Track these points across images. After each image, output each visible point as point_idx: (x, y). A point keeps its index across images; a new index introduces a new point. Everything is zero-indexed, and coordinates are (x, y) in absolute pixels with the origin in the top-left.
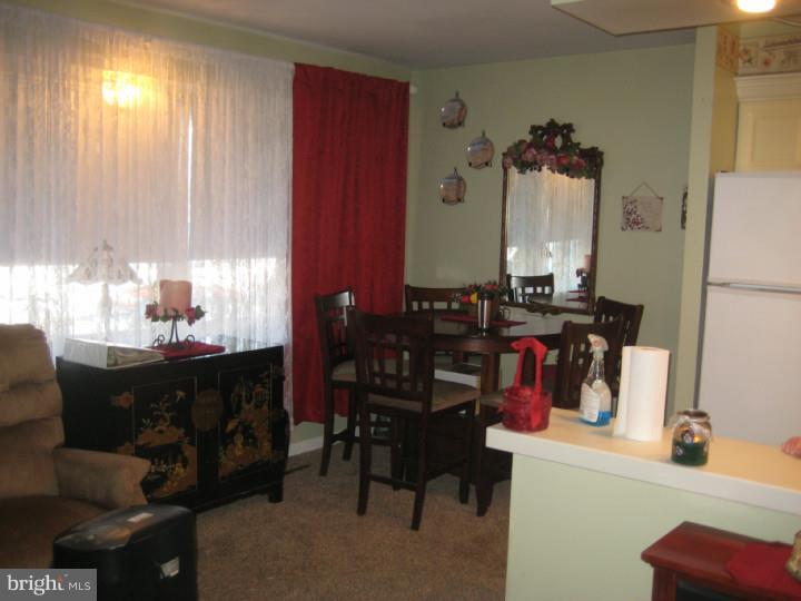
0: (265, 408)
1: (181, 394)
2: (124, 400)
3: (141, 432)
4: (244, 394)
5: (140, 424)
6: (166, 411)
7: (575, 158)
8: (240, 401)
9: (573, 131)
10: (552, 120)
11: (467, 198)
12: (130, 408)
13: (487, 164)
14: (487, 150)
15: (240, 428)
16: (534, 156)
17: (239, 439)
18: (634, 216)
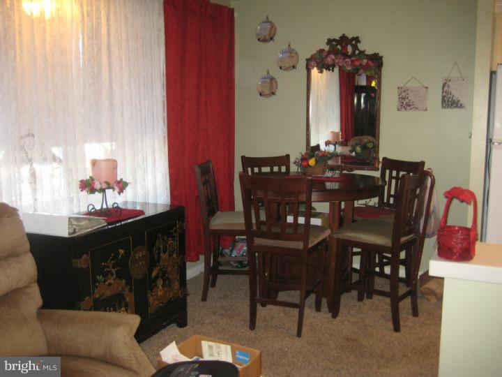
0: (175, 256)
1: (122, 251)
2: (83, 262)
3: (97, 287)
4: (162, 247)
5: (96, 281)
6: (113, 267)
7: (365, 61)
8: (159, 254)
9: (359, 42)
10: (344, 35)
11: (278, 92)
12: (88, 268)
13: (294, 67)
14: (293, 57)
15: (160, 274)
16: (333, 60)
17: (160, 283)
18: (407, 100)
